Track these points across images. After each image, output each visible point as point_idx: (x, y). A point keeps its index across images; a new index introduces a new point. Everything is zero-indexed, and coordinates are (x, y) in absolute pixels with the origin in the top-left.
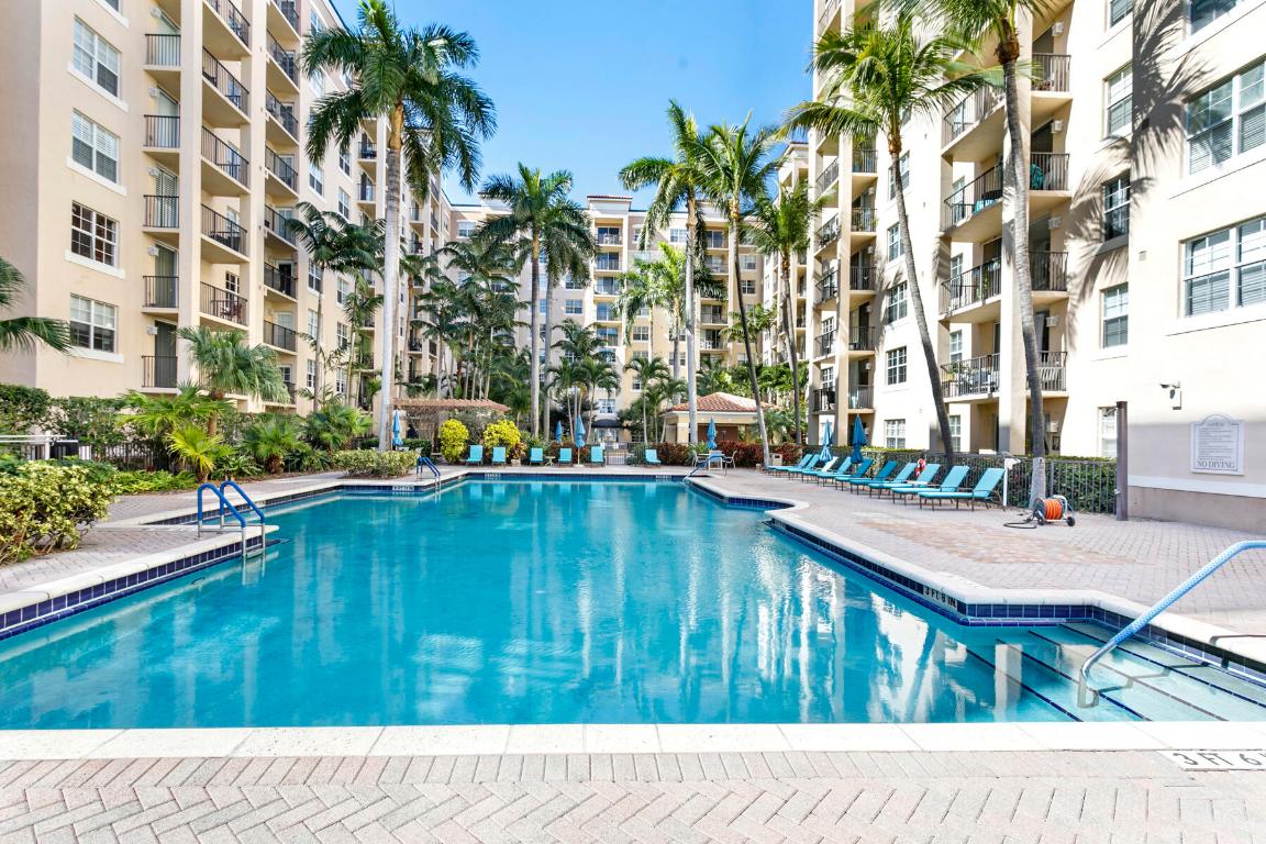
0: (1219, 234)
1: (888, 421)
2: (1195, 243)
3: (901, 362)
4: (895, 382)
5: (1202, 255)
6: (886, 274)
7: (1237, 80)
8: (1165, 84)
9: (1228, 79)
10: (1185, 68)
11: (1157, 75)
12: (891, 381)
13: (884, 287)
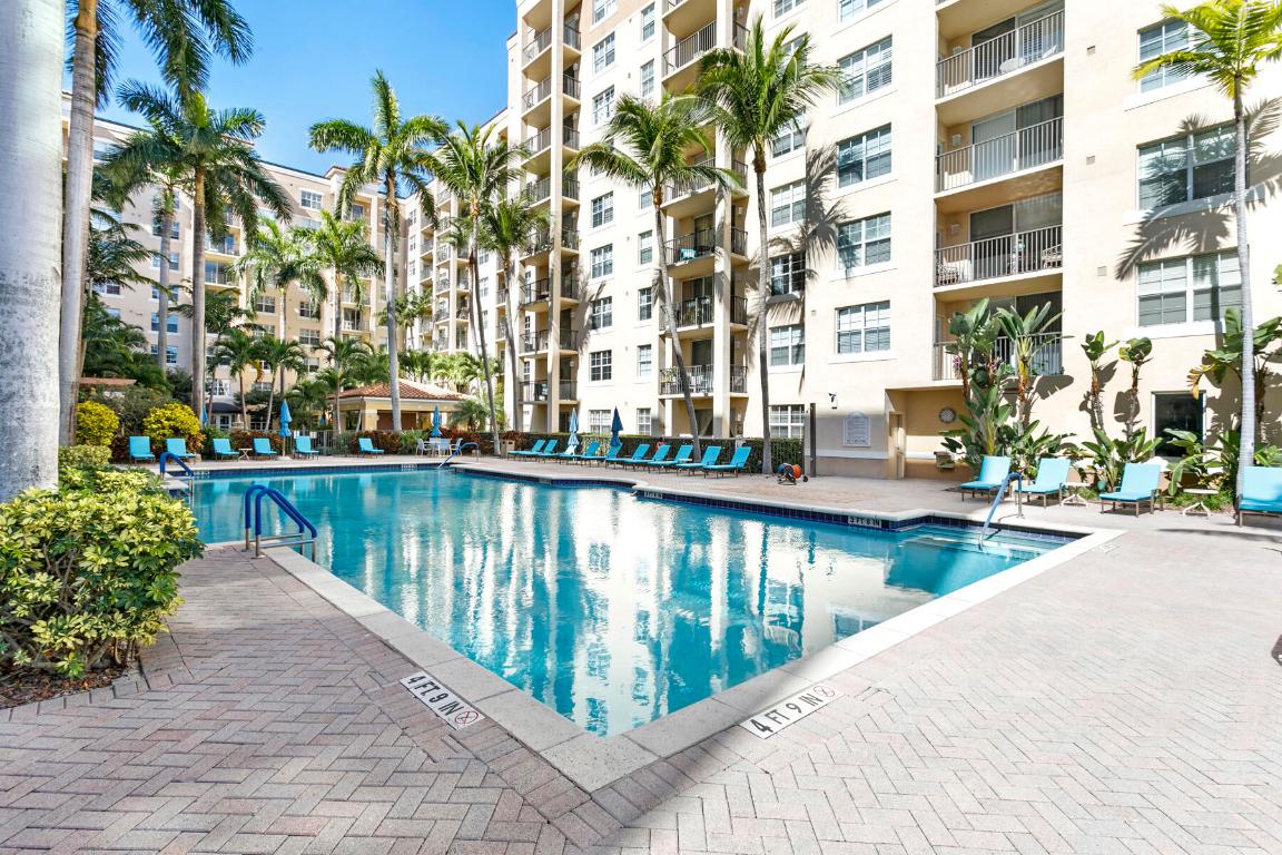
0: (856, 309)
1: (592, 411)
2: (842, 311)
3: (605, 363)
4: (599, 378)
5: (845, 318)
6: (588, 288)
7: (864, 222)
8: (826, 213)
9: (859, 221)
10: (836, 209)
11: (821, 204)
12: (595, 377)
13: (587, 299)
